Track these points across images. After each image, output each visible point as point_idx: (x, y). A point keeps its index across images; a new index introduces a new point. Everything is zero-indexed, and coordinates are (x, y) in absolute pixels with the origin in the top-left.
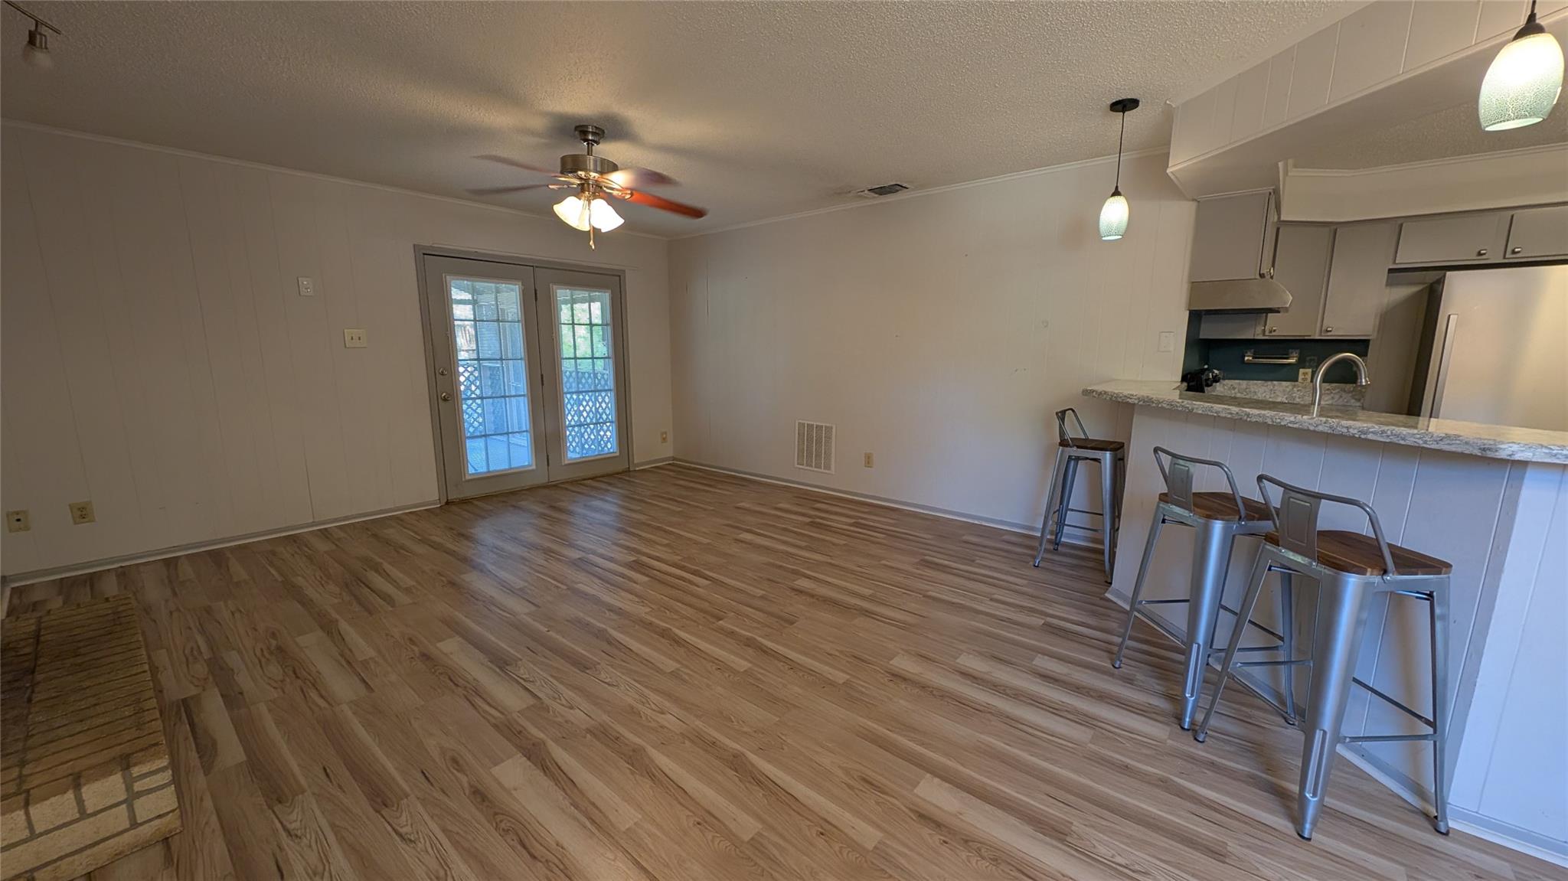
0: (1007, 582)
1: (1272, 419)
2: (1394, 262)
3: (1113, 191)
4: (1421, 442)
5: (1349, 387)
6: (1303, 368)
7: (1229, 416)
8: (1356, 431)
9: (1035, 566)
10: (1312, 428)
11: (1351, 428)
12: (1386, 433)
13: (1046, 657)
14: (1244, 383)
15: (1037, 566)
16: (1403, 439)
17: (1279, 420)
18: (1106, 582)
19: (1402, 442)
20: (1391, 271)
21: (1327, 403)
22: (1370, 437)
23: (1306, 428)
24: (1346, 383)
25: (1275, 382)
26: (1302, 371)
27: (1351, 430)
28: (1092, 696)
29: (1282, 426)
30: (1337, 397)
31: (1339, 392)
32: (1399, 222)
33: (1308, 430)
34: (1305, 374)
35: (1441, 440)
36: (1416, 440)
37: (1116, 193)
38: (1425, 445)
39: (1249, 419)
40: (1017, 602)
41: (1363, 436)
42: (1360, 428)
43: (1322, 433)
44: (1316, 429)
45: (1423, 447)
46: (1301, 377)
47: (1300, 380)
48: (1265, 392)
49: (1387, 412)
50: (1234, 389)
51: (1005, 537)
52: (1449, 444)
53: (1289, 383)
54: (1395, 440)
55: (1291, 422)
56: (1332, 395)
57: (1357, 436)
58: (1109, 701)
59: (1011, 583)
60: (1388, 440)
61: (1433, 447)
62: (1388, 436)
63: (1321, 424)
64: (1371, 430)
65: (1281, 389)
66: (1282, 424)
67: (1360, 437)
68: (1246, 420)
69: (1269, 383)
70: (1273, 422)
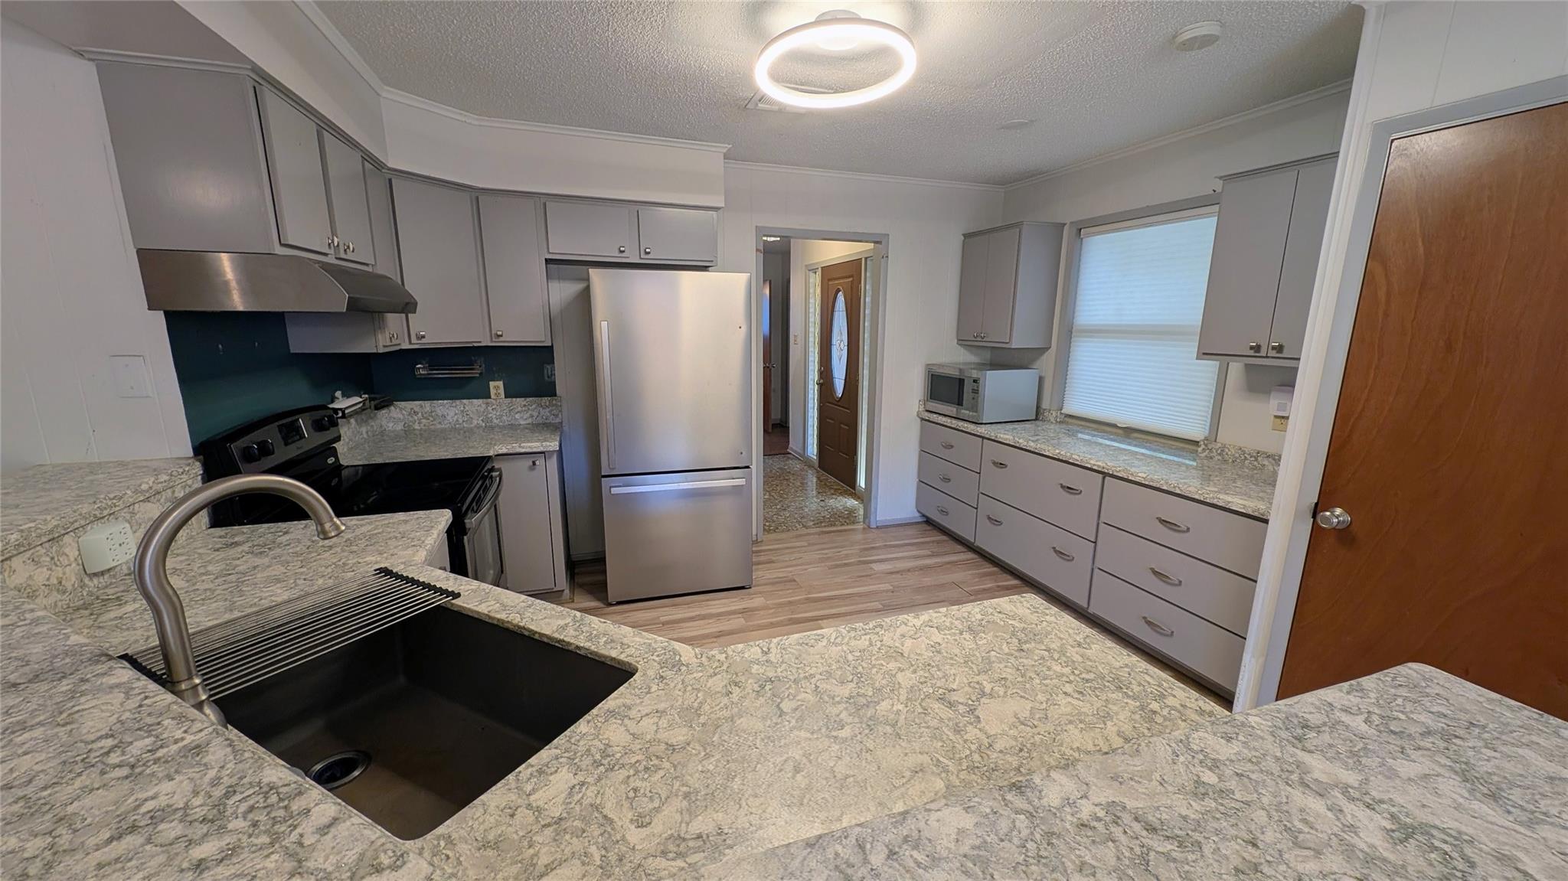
5: (545, 400)
14: (427, 404)
21: (528, 422)
24: (540, 396)
25: (465, 401)
30: (535, 414)
46: (493, 392)
47: (493, 396)
48: (456, 414)
50: (416, 413)
53: (481, 401)
56: (530, 412)
65: (474, 409)
69: (458, 402)
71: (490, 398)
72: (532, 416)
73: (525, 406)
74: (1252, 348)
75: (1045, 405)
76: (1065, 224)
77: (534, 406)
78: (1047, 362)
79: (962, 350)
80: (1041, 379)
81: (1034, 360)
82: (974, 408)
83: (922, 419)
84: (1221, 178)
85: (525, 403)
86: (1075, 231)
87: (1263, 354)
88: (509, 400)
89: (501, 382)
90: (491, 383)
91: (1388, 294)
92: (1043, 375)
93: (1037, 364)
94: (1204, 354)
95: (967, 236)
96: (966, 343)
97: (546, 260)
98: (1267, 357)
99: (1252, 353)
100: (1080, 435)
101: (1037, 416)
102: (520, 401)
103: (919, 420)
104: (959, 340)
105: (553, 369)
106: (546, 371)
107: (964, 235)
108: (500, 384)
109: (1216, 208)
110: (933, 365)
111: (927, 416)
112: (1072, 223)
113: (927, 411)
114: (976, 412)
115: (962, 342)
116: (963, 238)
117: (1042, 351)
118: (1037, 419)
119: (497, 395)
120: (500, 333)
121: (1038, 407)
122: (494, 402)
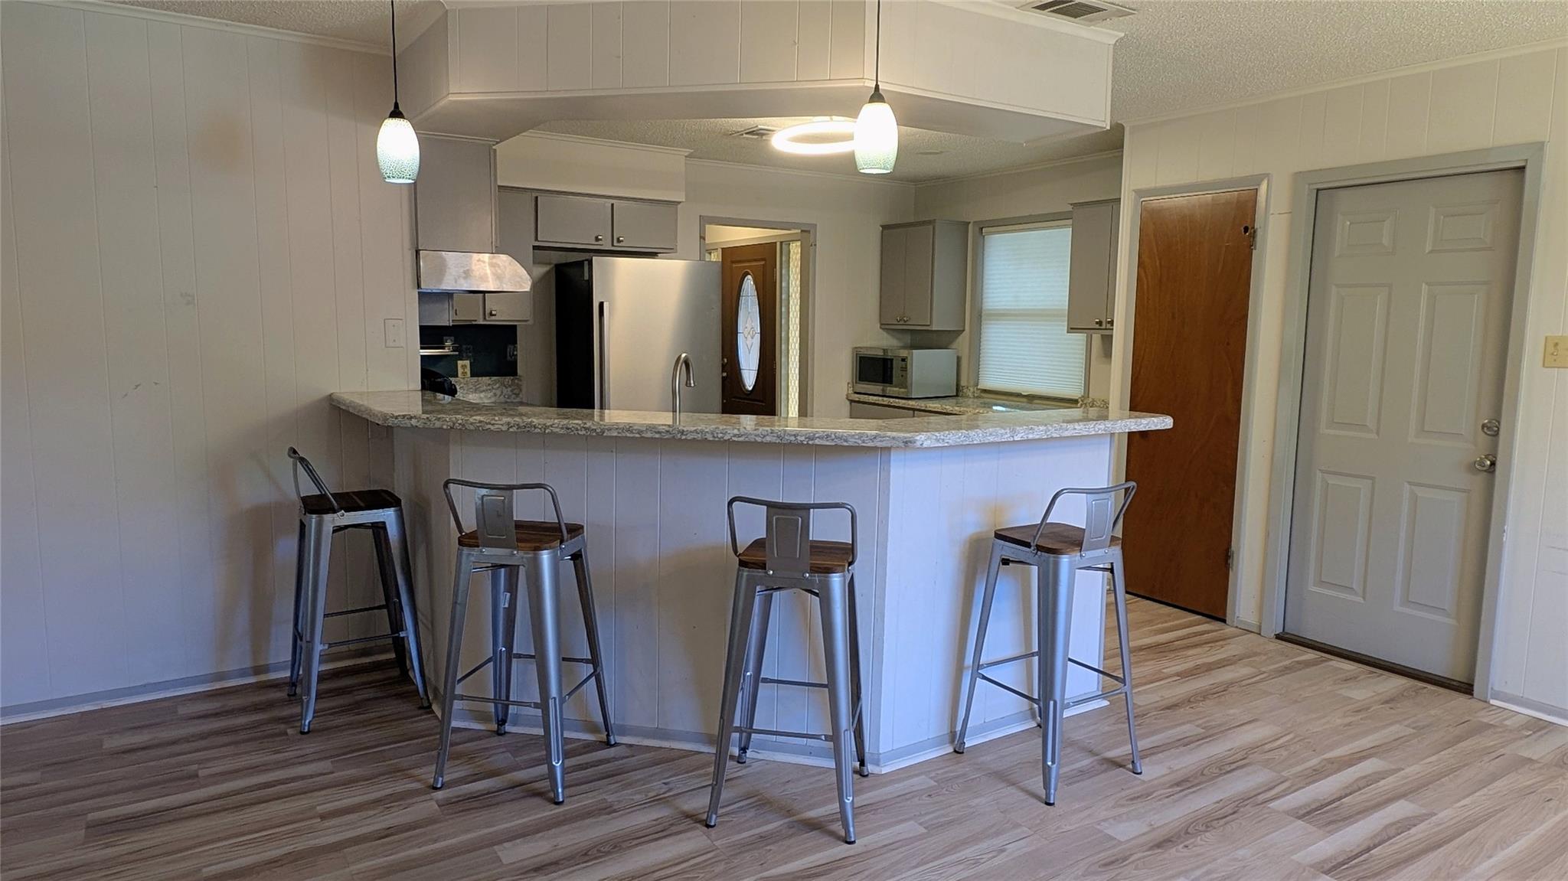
0: (303, 778)
1: (712, 433)
2: (536, 239)
3: (392, 109)
4: (860, 442)
5: (508, 379)
6: (461, 360)
7: (657, 436)
8: (803, 438)
9: (302, 733)
10: (759, 439)
11: (798, 435)
12: (831, 436)
13: (506, 845)
15: (308, 732)
16: (846, 441)
17: (720, 435)
18: (421, 708)
19: (845, 444)
20: (535, 248)
22: (817, 442)
23: (753, 440)
26: (460, 363)
27: (798, 438)
28: (608, 853)
29: (725, 440)
30: (498, 392)
31: (499, 387)
32: (534, 195)
33: (756, 442)
34: (464, 367)
35: (875, 438)
36: (857, 441)
37: (396, 114)
38: (863, 444)
39: (684, 437)
40: (366, 798)
41: (810, 442)
42: (806, 434)
43: (770, 444)
44: (764, 440)
45: (862, 446)
47: (459, 375)
49: (546, 406)
51: (182, 711)
52: (881, 441)
54: (839, 442)
55: (735, 436)
57: (805, 443)
58: (627, 844)
59: (311, 776)
60: (833, 444)
61: (869, 445)
62: (833, 440)
63: (768, 435)
64: (817, 435)
66: (726, 438)
67: (808, 444)
68: (680, 439)
70: (714, 437)
71: (457, 377)
72: (495, 395)
73: (489, 385)
74: (1097, 323)
75: (963, 383)
76: (969, 223)
77: (498, 385)
78: (963, 341)
79: (885, 334)
80: (959, 359)
81: (951, 342)
82: (904, 384)
83: (852, 401)
84: (1071, 204)
85: (489, 382)
86: (977, 229)
87: (1104, 327)
88: (475, 379)
89: (468, 362)
90: (459, 362)
91: (1148, 289)
92: (960, 355)
93: (954, 345)
94: (1072, 329)
95: (884, 227)
96: (887, 327)
97: (534, 247)
98: (1106, 329)
99: (1097, 326)
100: (995, 408)
101: (957, 393)
102: (485, 379)
103: (848, 403)
104: (881, 324)
105: (515, 349)
106: (508, 350)
107: (882, 226)
108: (467, 363)
109: (1070, 222)
110: (861, 348)
111: (856, 397)
112: (975, 222)
113: (856, 393)
114: (906, 387)
115: (885, 326)
116: (881, 229)
117: (959, 332)
118: (957, 396)
119: (464, 373)
120: (493, 312)
121: (958, 385)
122: (462, 380)
